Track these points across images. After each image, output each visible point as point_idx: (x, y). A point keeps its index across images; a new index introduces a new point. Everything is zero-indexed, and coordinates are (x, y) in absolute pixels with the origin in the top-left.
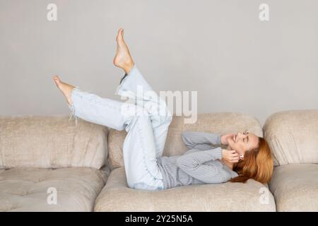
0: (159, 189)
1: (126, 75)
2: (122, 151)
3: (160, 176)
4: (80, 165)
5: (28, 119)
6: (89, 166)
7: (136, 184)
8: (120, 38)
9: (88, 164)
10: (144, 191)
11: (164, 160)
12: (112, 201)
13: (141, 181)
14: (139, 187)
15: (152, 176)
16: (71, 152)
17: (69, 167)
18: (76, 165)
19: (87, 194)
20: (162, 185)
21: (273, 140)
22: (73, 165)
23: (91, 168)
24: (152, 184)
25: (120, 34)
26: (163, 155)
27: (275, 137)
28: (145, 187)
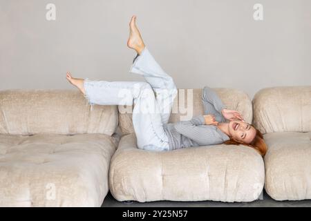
0: (166, 150)
1: (138, 55)
2: (131, 120)
3: (166, 139)
4: (95, 132)
5: (49, 92)
6: (102, 133)
7: (146, 146)
8: (132, 24)
9: (101, 131)
10: (152, 152)
11: (169, 126)
12: (125, 159)
13: (151, 143)
14: (149, 148)
15: (159, 138)
16: (87, 120)
17: (85, 133)
18: (91, 132)
19: (104, 154)
20: (168, 147)
21: (261, 111)
22: (89, 132)
23: (104, 135)
24: (159, 146)
25: (133, 21)
26: (169, 123)
27: (263, 109)
28: (153, 148)
